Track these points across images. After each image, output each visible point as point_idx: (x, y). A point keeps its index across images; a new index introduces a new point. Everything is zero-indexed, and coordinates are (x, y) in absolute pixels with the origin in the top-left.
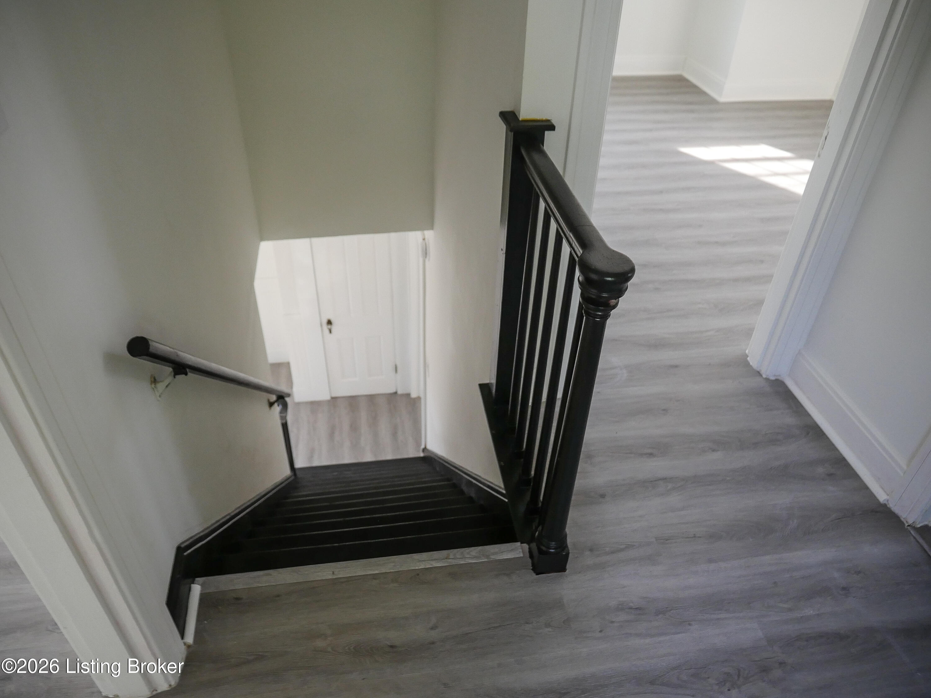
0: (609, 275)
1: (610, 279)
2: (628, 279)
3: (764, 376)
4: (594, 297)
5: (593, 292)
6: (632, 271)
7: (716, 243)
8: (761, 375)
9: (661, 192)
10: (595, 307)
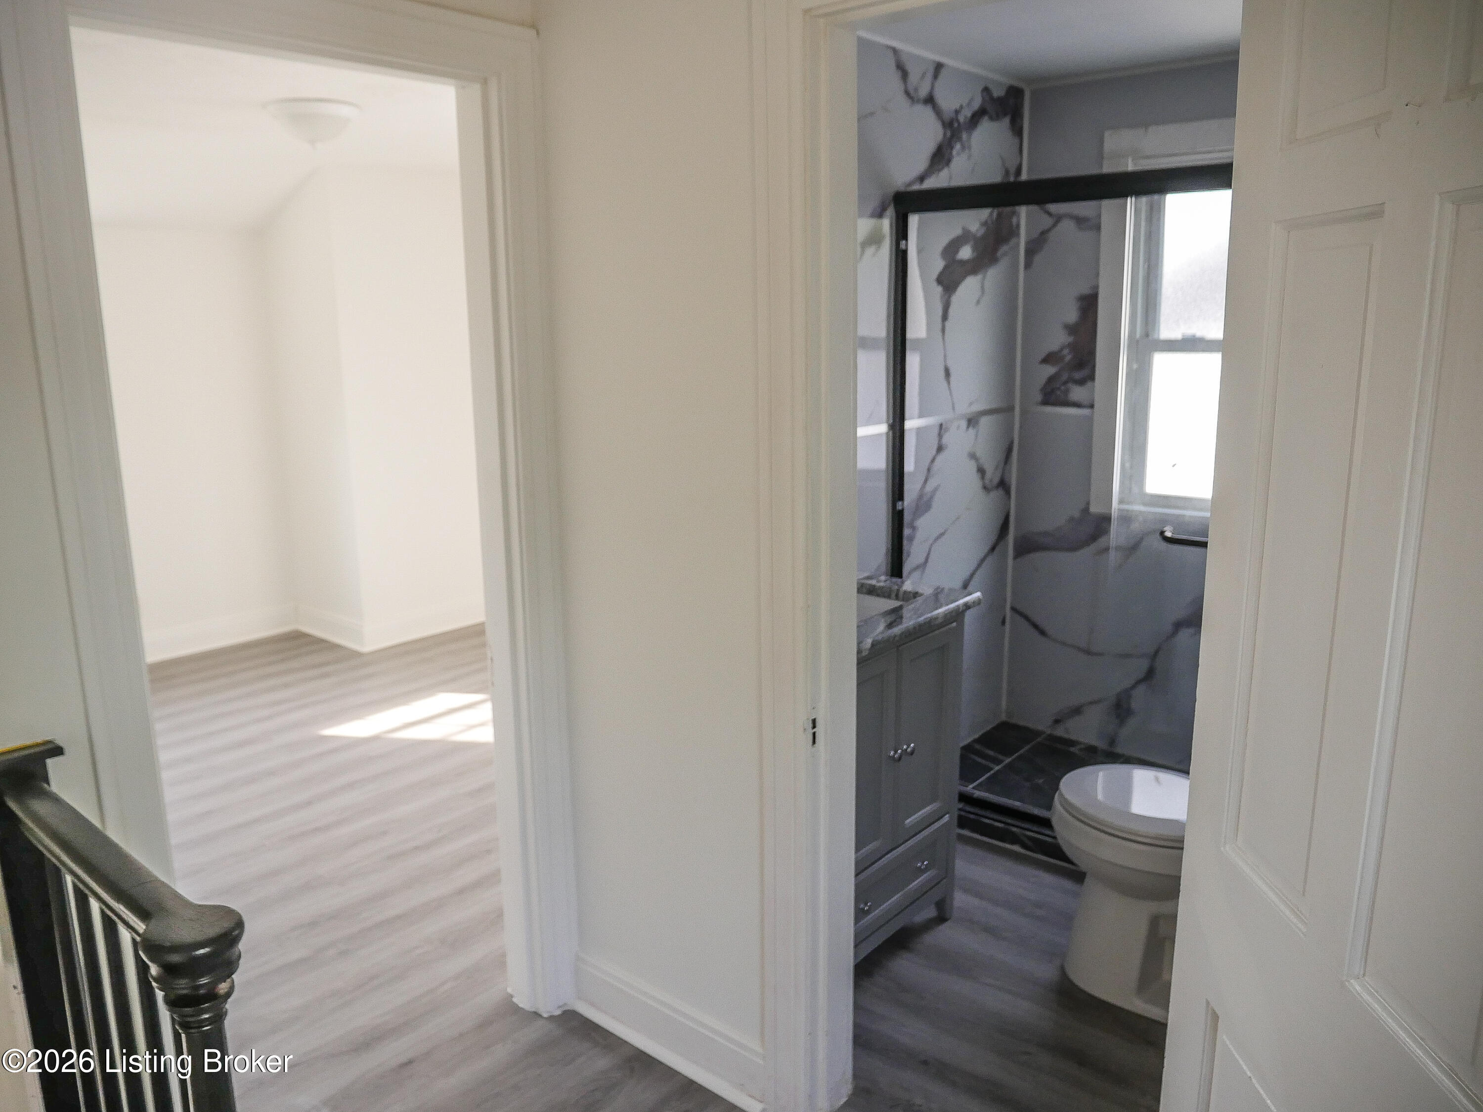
0: (202, 945)
1: (202, 951)
2: (235, 940)
3: (545, 1015)
4: (185, 992)
5: (183, 986)
6: (240, 925)
7: (417, 848)
8: (540, 1016)
9: (309, 803)
10: (193, 1008)
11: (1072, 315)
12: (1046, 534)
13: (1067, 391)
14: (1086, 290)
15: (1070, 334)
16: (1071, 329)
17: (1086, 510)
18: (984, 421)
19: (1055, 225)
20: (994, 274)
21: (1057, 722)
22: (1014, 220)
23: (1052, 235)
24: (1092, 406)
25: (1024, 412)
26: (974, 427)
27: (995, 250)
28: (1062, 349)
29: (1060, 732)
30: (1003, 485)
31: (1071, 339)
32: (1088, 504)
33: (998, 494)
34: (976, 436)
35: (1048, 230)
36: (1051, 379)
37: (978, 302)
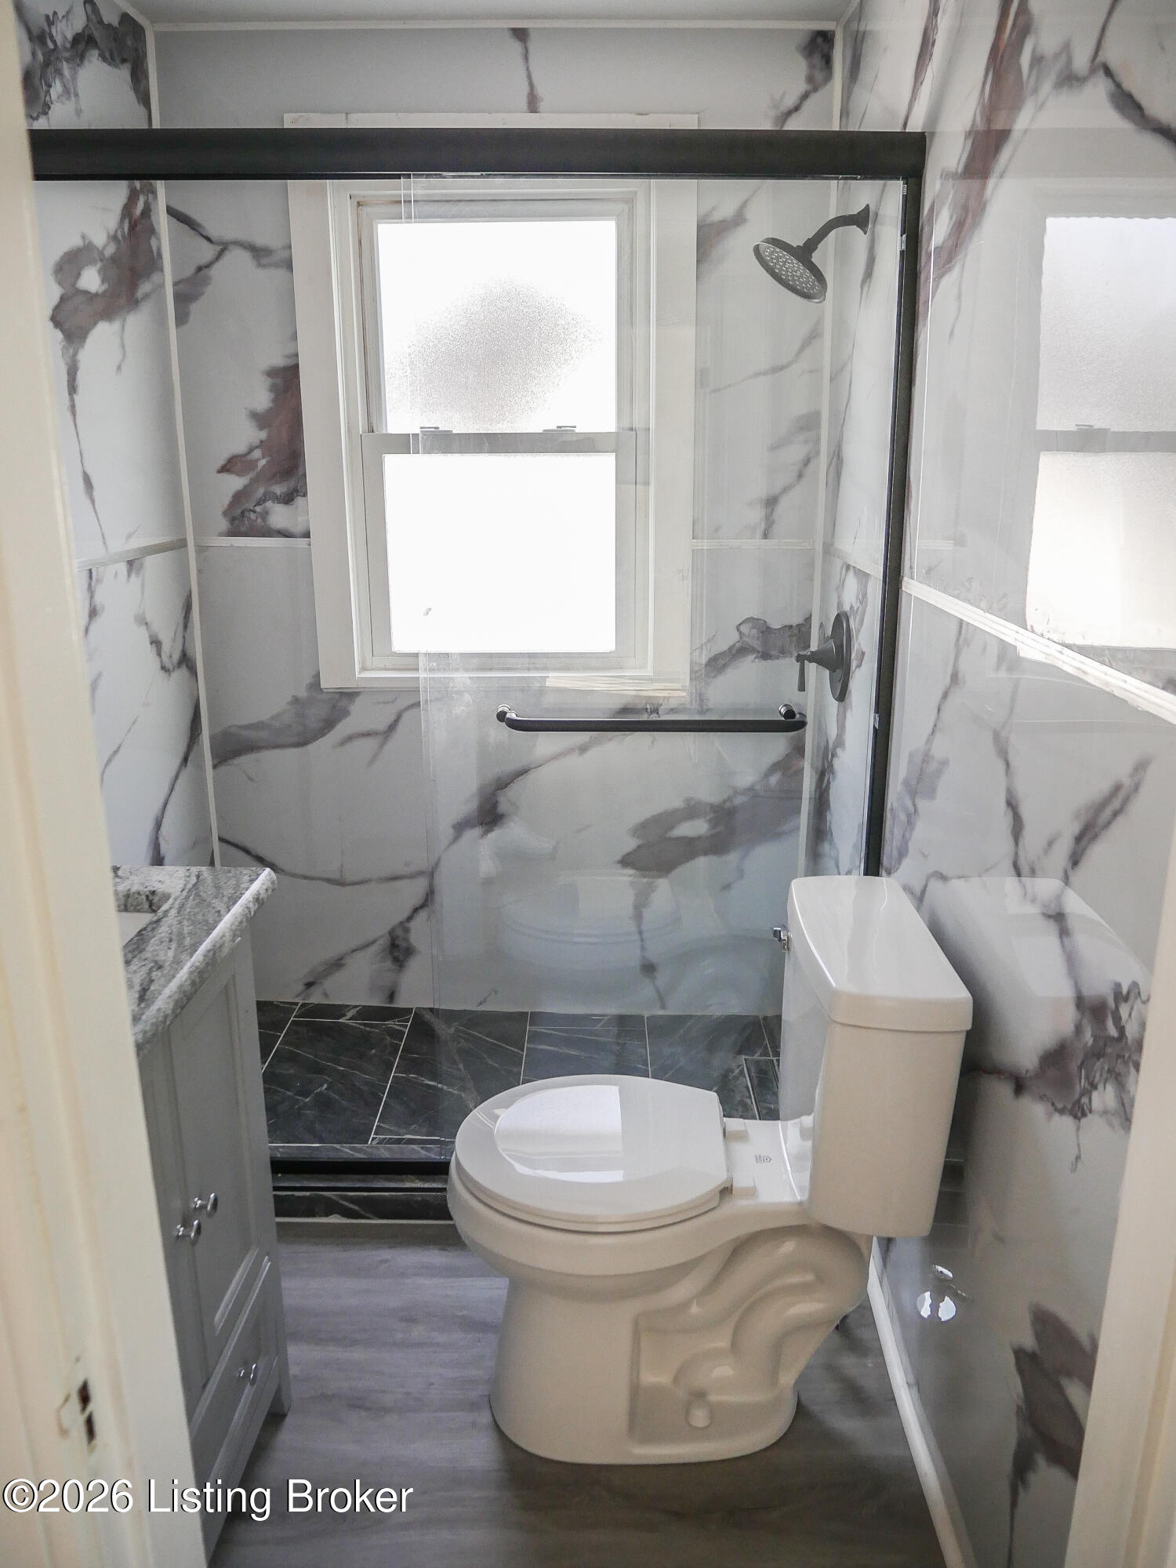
11: (262, 399)
12: (259, 726)
13: (265, 514)
14: (279, 361)
15: (261, 428)
16: (261, 420)
17: (315, 684)
18: (150, 561)
19: (220, 255)
20: (136, 323)
21: (309, 985)
22: (154, 242)
23: (215, 271)
24: (307, 535)
25: (201, 549)
26: (138, 574)
27: (133, 286)
28: (251, 450)
29: (316, 998)
30: (186, 660)
31: (263, 435)
32: (318, 675)
33: (182, 673)
34: (143, 586)
35: (209, 266)
36: (238, 497)
37: (119, 368)
